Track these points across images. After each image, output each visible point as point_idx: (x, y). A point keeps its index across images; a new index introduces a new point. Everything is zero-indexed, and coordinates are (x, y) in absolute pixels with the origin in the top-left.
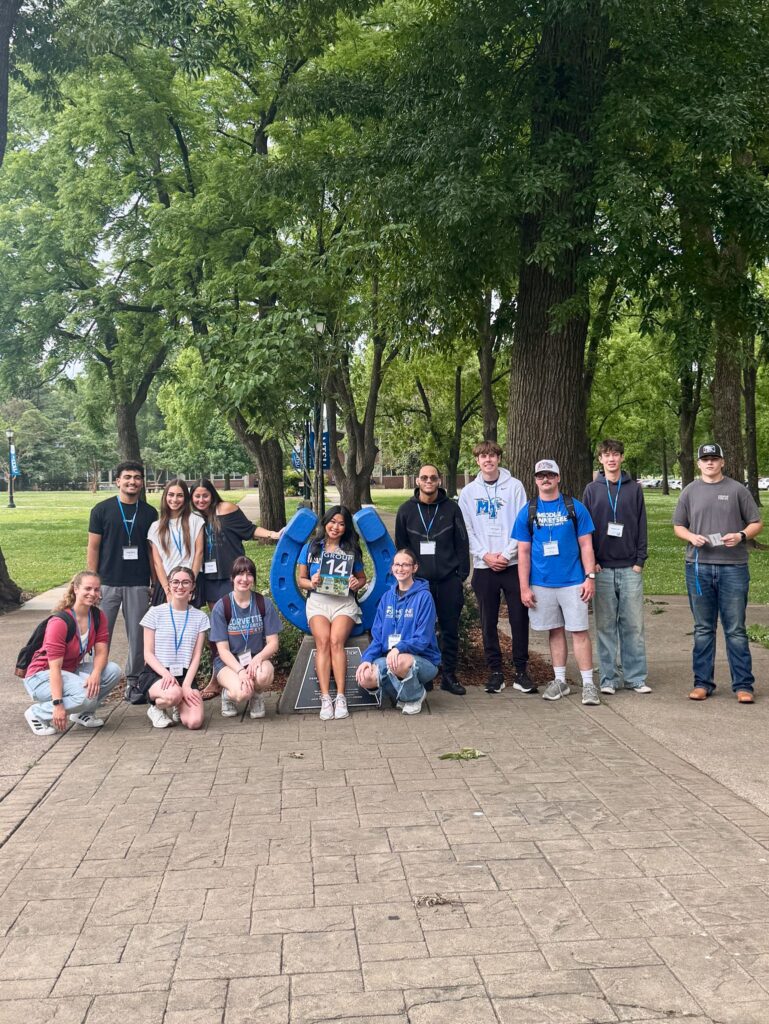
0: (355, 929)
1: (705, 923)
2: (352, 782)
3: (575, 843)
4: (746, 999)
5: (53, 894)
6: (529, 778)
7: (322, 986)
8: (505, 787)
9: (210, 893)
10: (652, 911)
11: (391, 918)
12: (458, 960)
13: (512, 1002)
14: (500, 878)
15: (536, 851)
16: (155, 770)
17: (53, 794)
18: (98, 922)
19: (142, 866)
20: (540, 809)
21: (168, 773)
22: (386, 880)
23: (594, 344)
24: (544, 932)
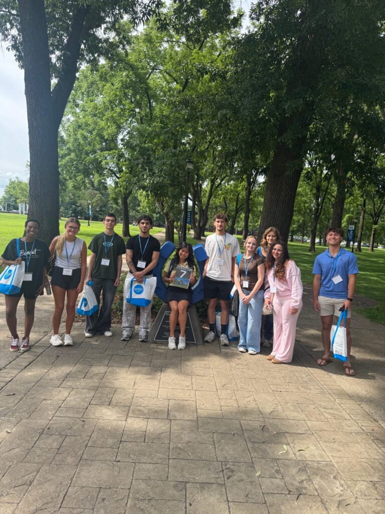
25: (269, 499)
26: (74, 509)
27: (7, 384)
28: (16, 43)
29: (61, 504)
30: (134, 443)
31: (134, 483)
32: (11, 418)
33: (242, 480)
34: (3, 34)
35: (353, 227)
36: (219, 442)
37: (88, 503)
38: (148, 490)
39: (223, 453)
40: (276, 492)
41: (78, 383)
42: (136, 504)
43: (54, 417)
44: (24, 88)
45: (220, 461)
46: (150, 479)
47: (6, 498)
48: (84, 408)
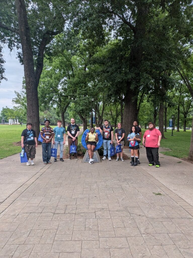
0: (89, 198)
1: (148, 200)
2: (92, 174)
3: (128, 186)
4: (153, 214)
5: (41, 190)
6: (121, 175)
7: (82, 207)
8: (117, 176)
9: (66, 191)
10: (139, 198)
11: (95, 197)
12: (105, 204)
13: (113, 212)
14: (114, 191)
15: (121, 187)
16: (61, 171)
17: (44, 174)
18: (47, 195)
19: (56, 186)
20: (122, 180)
21: (63, 171)
22: (95, 190)
23: (140, 104)
24: (120, 200)
28: (19, 55)
34: (11, 49)
35: (172, 120)
44: (24, 74)
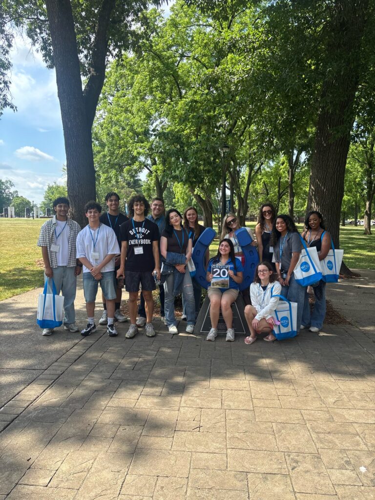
25: (340, 491)
26: (133, 495)
27: (59, 377)
29: (120, 491)
30: (189, 432)
31: (191, 472)
32: (65, 409)
33: (307, 472)
34: (33, 39)
36: (280, 431)
37: (146, 491)
38: (208, 480)
39: (285, 443)
40: (347, 484)
41: (128, 375)
42: (196, 493)
43: (107, 408)
45: (283, 452)
46: (208, 468)
47: (66, 484)
48: (135, 398)
